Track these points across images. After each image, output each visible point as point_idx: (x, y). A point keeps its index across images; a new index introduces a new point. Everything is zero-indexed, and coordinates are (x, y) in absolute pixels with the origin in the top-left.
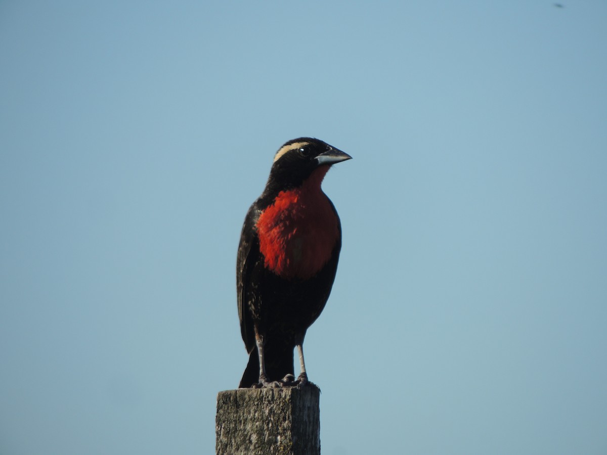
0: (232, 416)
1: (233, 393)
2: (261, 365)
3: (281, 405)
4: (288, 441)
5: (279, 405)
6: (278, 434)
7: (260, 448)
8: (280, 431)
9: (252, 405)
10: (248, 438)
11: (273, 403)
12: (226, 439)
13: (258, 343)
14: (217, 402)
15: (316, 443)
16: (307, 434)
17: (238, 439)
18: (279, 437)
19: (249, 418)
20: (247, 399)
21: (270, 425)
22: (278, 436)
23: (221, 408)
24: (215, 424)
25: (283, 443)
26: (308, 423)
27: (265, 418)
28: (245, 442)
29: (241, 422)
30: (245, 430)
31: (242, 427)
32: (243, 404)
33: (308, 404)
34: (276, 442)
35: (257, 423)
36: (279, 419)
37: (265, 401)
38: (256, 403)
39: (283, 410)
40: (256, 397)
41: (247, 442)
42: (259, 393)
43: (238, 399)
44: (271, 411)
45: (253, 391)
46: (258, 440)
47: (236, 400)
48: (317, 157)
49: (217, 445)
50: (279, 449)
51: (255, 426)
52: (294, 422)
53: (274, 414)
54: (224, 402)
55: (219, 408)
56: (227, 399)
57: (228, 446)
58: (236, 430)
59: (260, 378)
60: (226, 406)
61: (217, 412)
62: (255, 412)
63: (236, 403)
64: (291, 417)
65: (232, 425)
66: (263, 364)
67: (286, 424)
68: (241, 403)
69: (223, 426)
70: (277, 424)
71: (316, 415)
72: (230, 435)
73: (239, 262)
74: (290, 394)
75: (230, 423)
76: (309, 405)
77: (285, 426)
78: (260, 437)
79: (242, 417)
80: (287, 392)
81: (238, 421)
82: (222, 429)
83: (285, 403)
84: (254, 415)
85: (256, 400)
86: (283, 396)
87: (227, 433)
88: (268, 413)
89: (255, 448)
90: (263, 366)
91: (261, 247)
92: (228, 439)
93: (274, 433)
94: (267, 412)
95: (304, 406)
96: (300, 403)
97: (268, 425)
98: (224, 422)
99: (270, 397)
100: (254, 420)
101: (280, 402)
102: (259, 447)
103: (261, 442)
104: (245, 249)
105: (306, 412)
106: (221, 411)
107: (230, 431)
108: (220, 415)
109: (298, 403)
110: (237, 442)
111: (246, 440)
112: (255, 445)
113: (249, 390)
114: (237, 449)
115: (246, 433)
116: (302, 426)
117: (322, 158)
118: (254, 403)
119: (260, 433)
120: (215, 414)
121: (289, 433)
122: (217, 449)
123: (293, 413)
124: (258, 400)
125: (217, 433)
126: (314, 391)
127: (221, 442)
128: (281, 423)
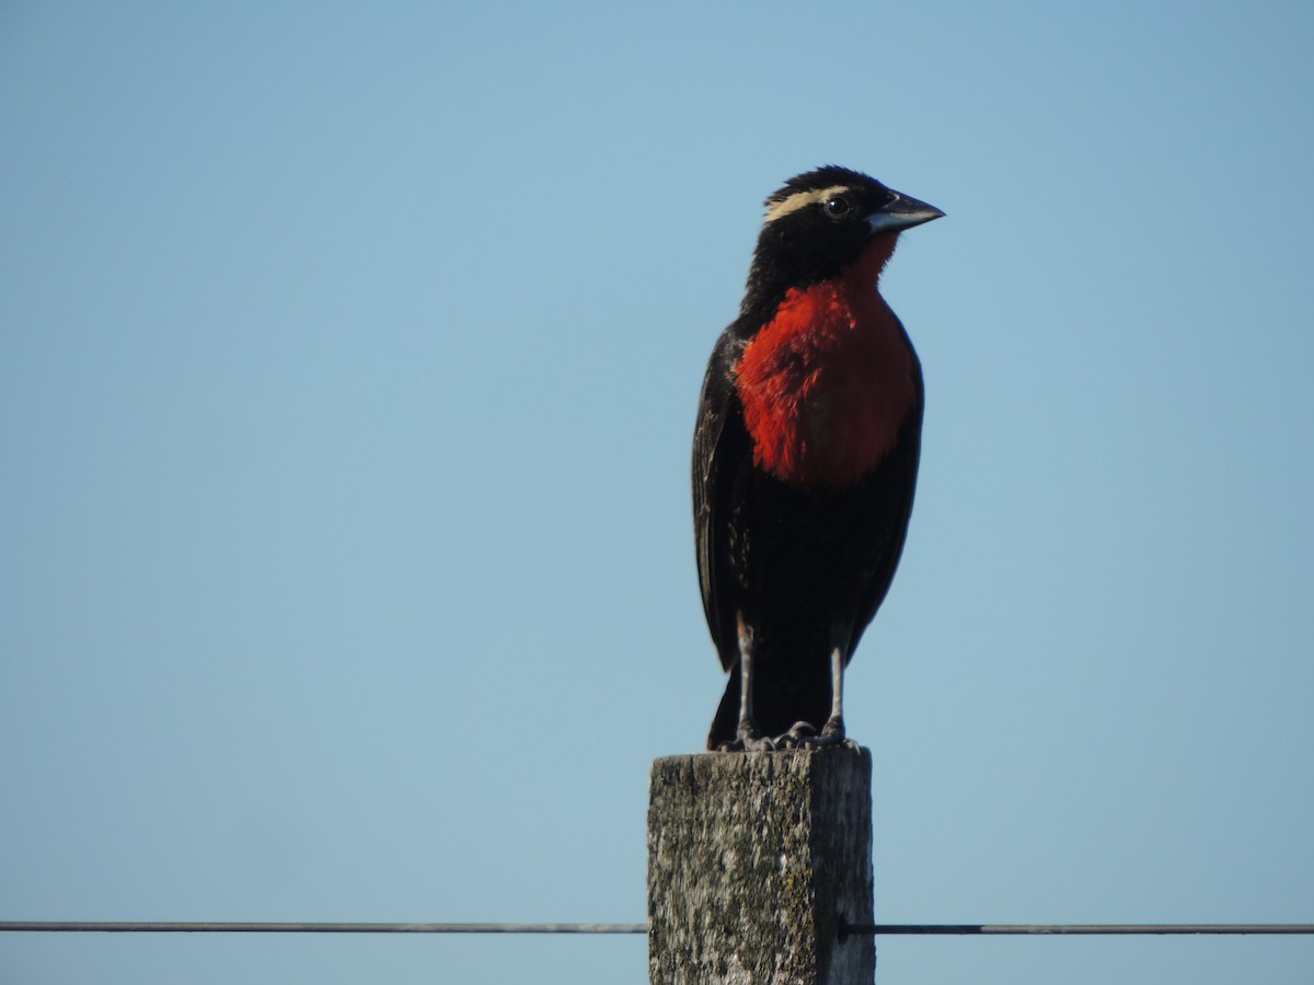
0: (684, 811)
1: (686, 762)
2: (743, 698)
3: (789, 788)
4: (804, 866)
5: (784, 788)
6: (782, 850)
7: (743, 882)
8: (787, 843)
9: (725, 789)
10: (717, 858)
11: (772, 784)
12: (670, 862)
13: (743, 642)
14: (650, 781)
15: (864, 872)
16: (845, 853)
17: (696, 863)
18: (783, 859)
19: (720, 815)
20: (716, 775)
21: (765, 831)
22: (781, 856)
23: (660, 793)
24: (644, 827)
25: (793, 870)
26: (847, 828)
27: (753, 817)
28: (711, 868)
29: (701, 824)
30: (710, 842)
31: (704, 835)
32: (707, 785)
33: (846, 787)
34: (778, 868)
35: (737, 828)
36: (784, 818)
37: (754, 779)
38: (734, 784)
39: (792, 799)
40: (735, 770)
41: (716, 867)
42: (741, 762)
43: (696, 775)
44: (766, 801)
45: (728, 760)
46: (738, 864)
47: (690, 778)
48: (867, 218)
49: (651, 874)
50: (784, 883)
51: (733, 834)
52: (816, 825)
53: (774, 809)
54: (665, 782)
55: (655, 793)
56: (671, 774)
57: (675, 876)
58: (691, 842)
59: (739, 726)
60: (670, 790)
61: (651, 803)
62: (733, 803)
63: (692, 785)
64: (809, 815)
65: (683, 832)
66: (748, 695)
67: (799, 830)
68: (702, 783)
69: (663, 834)
70: (779, 830)
71: (863, 811)
72: (678, 853)
74: (808, 764)
75: (678, 827)
76: (849, 788)
77: (797, 835)
78: (742, 858)
79: (704, 814)
80: (801, 761)
81: (695, 823)
82: (662, 839)
83: (796, 784)
84: (731, 811)
85: (734, 777)
86: (794, 770)
87: (672, 848)
88: (761, 806)
89: (732, 881)
90: (748, 701)
91: (747, 419)
92: (673, 860)
93: (773, 849)
94: (758, 803)
95: (838, 792)
96: (829, 784)
97: (760, 831)
98: (665, 824)
99: (764, 771)
100: (729, 820)
101: (786, 783)
102: (740, 879)
103: (745, 868)
104: (713, 426)
105: (842, 804)
106: (660, 801)
107: (677, 843)
108: (658, 808)
109: (824, 786)
110: (693, 867)
111: (713, 864)
112: (731, 876)
113: (719, 756)
114: (694, 883)
115: (712, 849)
116: (833, 835)
118: (729, 783)
119: (743, 848)
120: (646, 806)
121: (805, 850)
122: (649, 882)
123: (814, 806)
124: (738, 777)
125: (651, 848)
126: (862, 760)
127: (659, 867)
128: (788, 828)
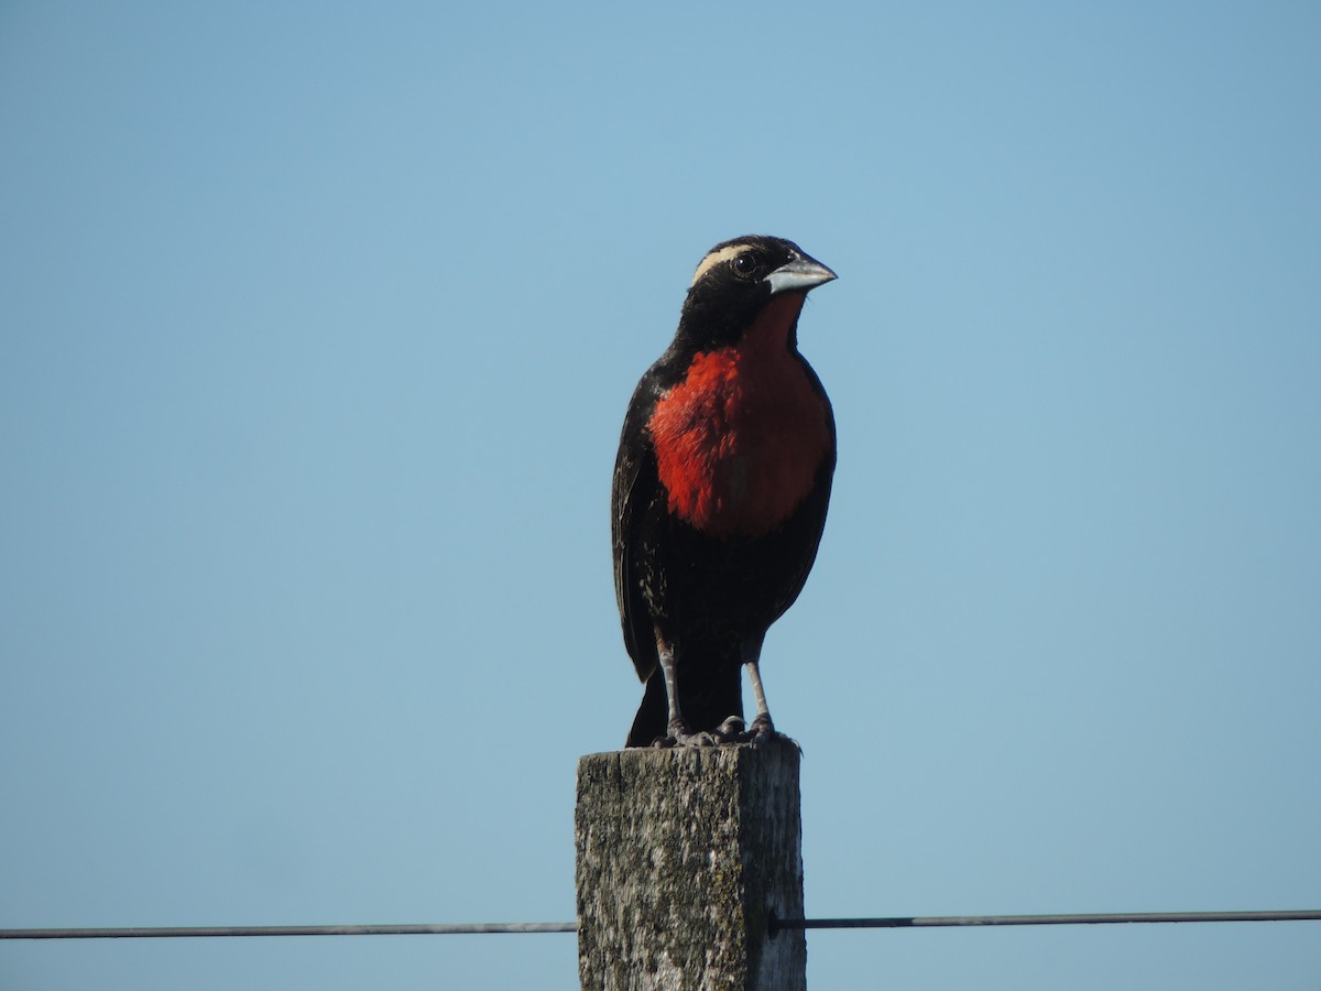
0: (611, 809)
1: (613, 758)
2: (671, 701)
3: (717, 783)
4: (733, 861)
5: (713, 783)
6: (711, 846)
7: (672, 878)
8: (716, 840)
9: (653, 785)
10: (645, 856)
11: (700, 780)
12: (598, 860)
13: (664, 657)
14: (577, 779)
15: (793, 867)
16: (774, 846)
17: (624, 860)
18: (713, 855)
19: (648, 812)
20: (643, 772)
21: (694, 827)
22: (710, 851)
23: (587, 791)
24: (572, 825)
25: (722, 865)
26: (775, 823)
27: (681, 813)
28: (640, 865)
29: (629, 821)
30: (638, 839)
31: (632, 832)
32: (634, 782)
33: (774, 781)
34: (707, 865)
35: (666, 824)
36: (712, 814)
37: (681, 775)
38: (662, 780)
39: (721, 794)
40: (663, 766)
41: (644, 864)
42: (668, 758)
43: (623, 772)
44: (694, 797)
45: (655, 754)
46: (667, 861)
47: (617, 774)
48: (768, 278)
49: (579, 873)
50: (714, 879)
51: (661, 831)
52: (745, 820)
53: (702, 805)
54: (592, 780)
55: (581, 792)
56: (598, 771)
57: (603, 874)
58: (619, 840)
59: (669, 725)
60: (597, 787)
61: (578, 801)
62: (660, 800)
63: (619, 781)
64: (738, 810)
65: (611, 829)
66: (674, 698)
67: (727, 826)
68: (629, 780)
69: (591, 831)
70: (708, 825)
71: (792, 805)
72: (606, 851)
73: (616, 497)
74: (735, 759)
75: (605, 824)
76: (777, 784)
77: (726, 830)
78: (671, 855)
79: (632, 811)
80: (729, 756)
81: (622, 820)
82: (589, 837)
83: (724, 779)
84: (658, 808)
85: (662, 773)
86: (721, 765)
87: (600, 846)
88: (689, 802)
89: (661, 878)
90: (675, 702)
91: (660, 470)
92: (601, 858)
93: (702, 845)
94: (686, 798)
95: (766, 786)
96: (757, 779)
97: (688, 827)
98: (593, 821)
99: (692, 766)
100: (657, 816)
101: (714, 778)
102: (669, 876)
103: (674, 865)
104: (629, 472)
105: (771, 799)
106: (587, 799)
107: (605, 841)
108: (585, 806)
109: (753, 780)
110: (621, 864)
111: (642, 861)
112: (660, 873)
113: (646, 753)
114: (623, 881)
115: (640, 846)
116: (762, 830)
117: (779, 280)
118: (657, 779)
119: (672, 844)
120: (574, 805)
121: (734, 845)
122: (577, 881)
123: (743, 801)
124: (666, 773)
125: (578, 846)
126: (787, 752)
127: (587, 865)
128: (717, 824)
